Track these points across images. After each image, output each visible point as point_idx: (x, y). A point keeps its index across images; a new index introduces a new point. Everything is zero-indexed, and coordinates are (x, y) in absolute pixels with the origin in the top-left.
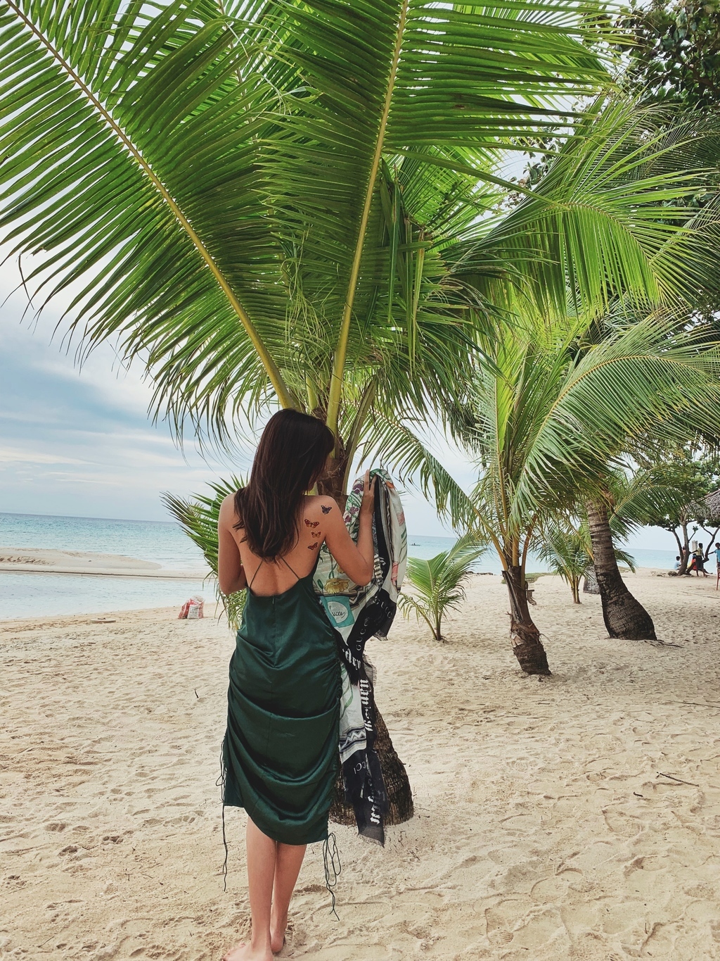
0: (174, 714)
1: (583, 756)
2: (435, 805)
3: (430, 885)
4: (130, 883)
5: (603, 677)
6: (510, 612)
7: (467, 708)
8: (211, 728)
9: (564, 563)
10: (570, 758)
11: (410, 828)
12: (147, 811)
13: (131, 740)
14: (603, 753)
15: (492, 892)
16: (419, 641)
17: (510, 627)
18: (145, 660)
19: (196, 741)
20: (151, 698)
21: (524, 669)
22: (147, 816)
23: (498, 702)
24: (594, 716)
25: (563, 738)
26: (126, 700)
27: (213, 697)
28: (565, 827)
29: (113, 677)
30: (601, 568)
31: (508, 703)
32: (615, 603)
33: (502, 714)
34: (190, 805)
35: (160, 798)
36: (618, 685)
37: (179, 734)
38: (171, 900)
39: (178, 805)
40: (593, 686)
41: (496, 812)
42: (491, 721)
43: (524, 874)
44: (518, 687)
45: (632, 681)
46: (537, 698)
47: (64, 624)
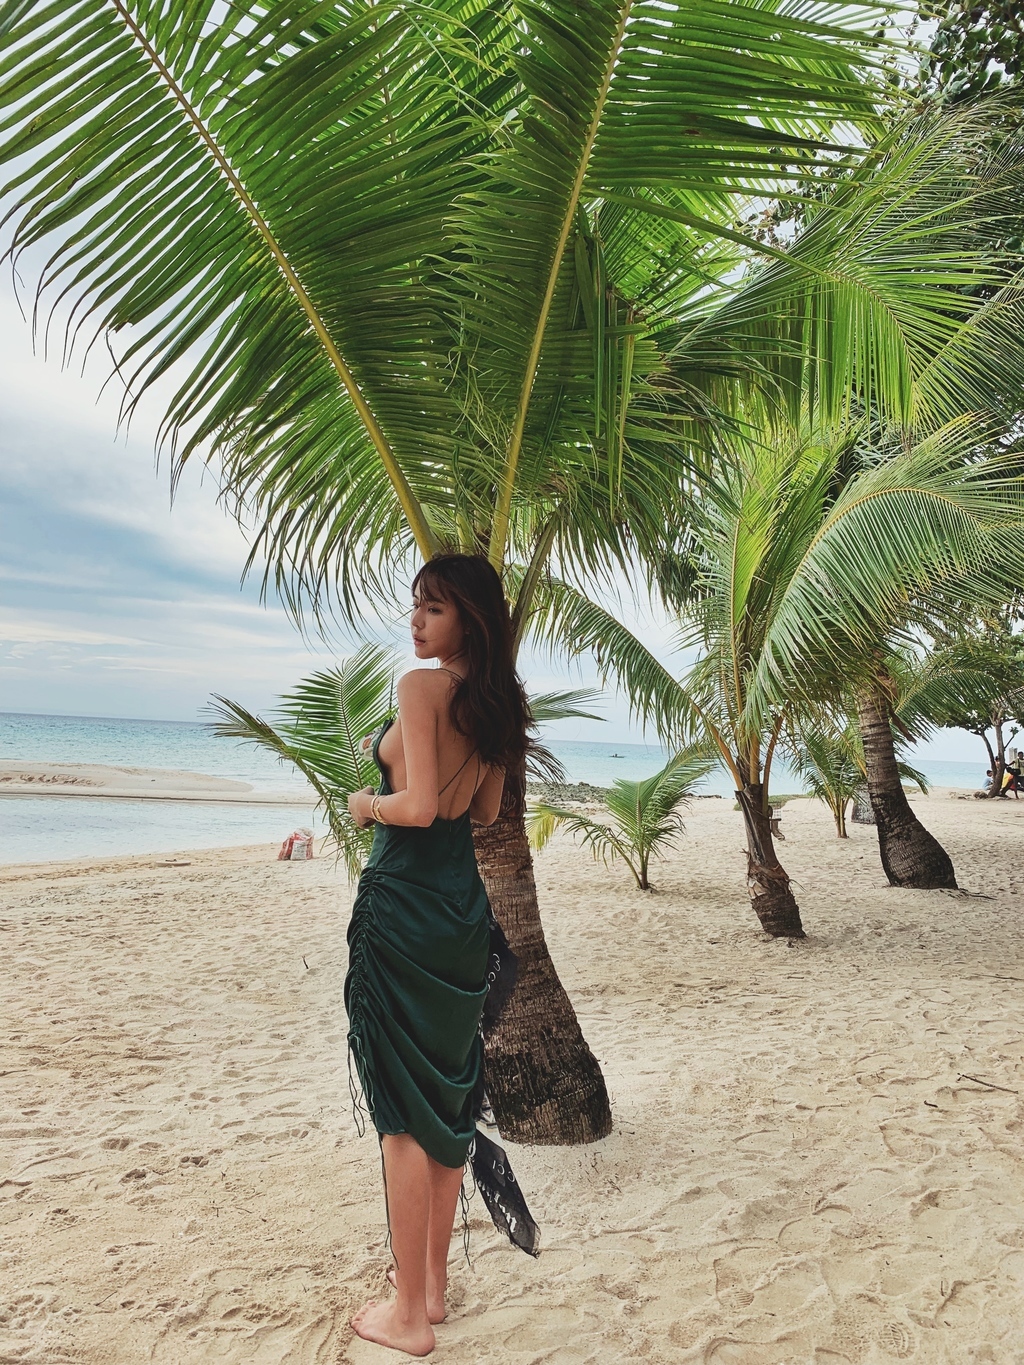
0: (275, 991)
1: (852, 1050)
2: (642, 1117)
3: (635, 1227)
4: (220, 1219)
5: (880, 941)
6: (747, 850)
7: (686, 983)
8: (326, 1009)
9: (824, 781)
10: (834, 1053)
11: (608, 1148)
12: (241, 1122)
13: (217, 1026)
14: (880, 1046)
15: (723, 1236)
16: (616, 891)
17: (746, 871)
18: (232, 917)
19: (306, 1027)
20: (242, 970)
21: (768, 930)
22: (242, 1130)
23: (731, 976)
24: (868, 995)
25: (823, 1025)
26: (208, 971)
27: (328, 967)
28: (825, 1147)
29: (189, 940)
30: (877, 787)
31: (744, 977)
32: (898, 837)
33: (736, 992)
34: (300, 1115)
35: (258, 1106)
36: (902, 952)
37: (283, 1019)
38: (277, 1242)
39: (283, 1115)
40: (865, 953)
41: (729, 1128)
42: (720, 1002)
43: (769, 1213)
44: (758, 954)
45: (922, 947)
46: (786, 970)
47: (119, 868)
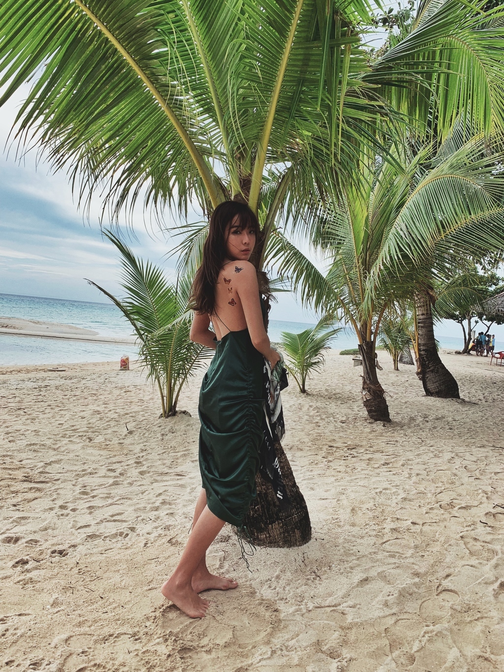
0: (109, 443)
1: (432, 488)
2: (326, 527)
3: (333, 604)
4: (74, 596)
5: (429, 425)
7: (335, 445)
8: (139, 455)
10: (423, 490)
11: (310, 550)
12: (89, 526)
13: (76, 463)
14: (447, 486)
15: (388, 611)
16: (289, 393)
18: (87, 400)
19: (128, 465)
20: (92, 430)
21: (372, 417)
22: (89, 531)
23: (357, 442)
24: (432, 455)
25: (414, 472)
26: (72, 430)
27: (139, 430)
28: (435, 550)
29: (62, 412)
31: (364, 443)
33: (362, 451)
34: (125, 521)
35: (100, 514)
36: (442, 431)
37: (114, 460)
38: (110, 615)
39: (115, 521)
40: (423, 431)
41: (376, 536)
42: (354, 457)
43: (411, 594)
44: (367, 430)
45: (451, 429)
46: (384, 439)
47: (28, 371)
